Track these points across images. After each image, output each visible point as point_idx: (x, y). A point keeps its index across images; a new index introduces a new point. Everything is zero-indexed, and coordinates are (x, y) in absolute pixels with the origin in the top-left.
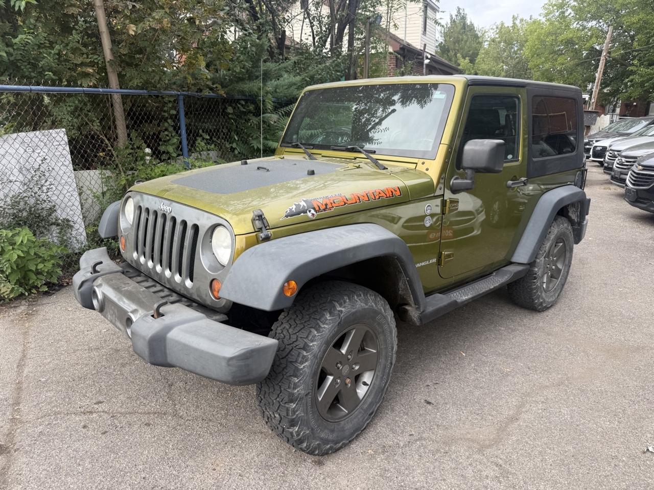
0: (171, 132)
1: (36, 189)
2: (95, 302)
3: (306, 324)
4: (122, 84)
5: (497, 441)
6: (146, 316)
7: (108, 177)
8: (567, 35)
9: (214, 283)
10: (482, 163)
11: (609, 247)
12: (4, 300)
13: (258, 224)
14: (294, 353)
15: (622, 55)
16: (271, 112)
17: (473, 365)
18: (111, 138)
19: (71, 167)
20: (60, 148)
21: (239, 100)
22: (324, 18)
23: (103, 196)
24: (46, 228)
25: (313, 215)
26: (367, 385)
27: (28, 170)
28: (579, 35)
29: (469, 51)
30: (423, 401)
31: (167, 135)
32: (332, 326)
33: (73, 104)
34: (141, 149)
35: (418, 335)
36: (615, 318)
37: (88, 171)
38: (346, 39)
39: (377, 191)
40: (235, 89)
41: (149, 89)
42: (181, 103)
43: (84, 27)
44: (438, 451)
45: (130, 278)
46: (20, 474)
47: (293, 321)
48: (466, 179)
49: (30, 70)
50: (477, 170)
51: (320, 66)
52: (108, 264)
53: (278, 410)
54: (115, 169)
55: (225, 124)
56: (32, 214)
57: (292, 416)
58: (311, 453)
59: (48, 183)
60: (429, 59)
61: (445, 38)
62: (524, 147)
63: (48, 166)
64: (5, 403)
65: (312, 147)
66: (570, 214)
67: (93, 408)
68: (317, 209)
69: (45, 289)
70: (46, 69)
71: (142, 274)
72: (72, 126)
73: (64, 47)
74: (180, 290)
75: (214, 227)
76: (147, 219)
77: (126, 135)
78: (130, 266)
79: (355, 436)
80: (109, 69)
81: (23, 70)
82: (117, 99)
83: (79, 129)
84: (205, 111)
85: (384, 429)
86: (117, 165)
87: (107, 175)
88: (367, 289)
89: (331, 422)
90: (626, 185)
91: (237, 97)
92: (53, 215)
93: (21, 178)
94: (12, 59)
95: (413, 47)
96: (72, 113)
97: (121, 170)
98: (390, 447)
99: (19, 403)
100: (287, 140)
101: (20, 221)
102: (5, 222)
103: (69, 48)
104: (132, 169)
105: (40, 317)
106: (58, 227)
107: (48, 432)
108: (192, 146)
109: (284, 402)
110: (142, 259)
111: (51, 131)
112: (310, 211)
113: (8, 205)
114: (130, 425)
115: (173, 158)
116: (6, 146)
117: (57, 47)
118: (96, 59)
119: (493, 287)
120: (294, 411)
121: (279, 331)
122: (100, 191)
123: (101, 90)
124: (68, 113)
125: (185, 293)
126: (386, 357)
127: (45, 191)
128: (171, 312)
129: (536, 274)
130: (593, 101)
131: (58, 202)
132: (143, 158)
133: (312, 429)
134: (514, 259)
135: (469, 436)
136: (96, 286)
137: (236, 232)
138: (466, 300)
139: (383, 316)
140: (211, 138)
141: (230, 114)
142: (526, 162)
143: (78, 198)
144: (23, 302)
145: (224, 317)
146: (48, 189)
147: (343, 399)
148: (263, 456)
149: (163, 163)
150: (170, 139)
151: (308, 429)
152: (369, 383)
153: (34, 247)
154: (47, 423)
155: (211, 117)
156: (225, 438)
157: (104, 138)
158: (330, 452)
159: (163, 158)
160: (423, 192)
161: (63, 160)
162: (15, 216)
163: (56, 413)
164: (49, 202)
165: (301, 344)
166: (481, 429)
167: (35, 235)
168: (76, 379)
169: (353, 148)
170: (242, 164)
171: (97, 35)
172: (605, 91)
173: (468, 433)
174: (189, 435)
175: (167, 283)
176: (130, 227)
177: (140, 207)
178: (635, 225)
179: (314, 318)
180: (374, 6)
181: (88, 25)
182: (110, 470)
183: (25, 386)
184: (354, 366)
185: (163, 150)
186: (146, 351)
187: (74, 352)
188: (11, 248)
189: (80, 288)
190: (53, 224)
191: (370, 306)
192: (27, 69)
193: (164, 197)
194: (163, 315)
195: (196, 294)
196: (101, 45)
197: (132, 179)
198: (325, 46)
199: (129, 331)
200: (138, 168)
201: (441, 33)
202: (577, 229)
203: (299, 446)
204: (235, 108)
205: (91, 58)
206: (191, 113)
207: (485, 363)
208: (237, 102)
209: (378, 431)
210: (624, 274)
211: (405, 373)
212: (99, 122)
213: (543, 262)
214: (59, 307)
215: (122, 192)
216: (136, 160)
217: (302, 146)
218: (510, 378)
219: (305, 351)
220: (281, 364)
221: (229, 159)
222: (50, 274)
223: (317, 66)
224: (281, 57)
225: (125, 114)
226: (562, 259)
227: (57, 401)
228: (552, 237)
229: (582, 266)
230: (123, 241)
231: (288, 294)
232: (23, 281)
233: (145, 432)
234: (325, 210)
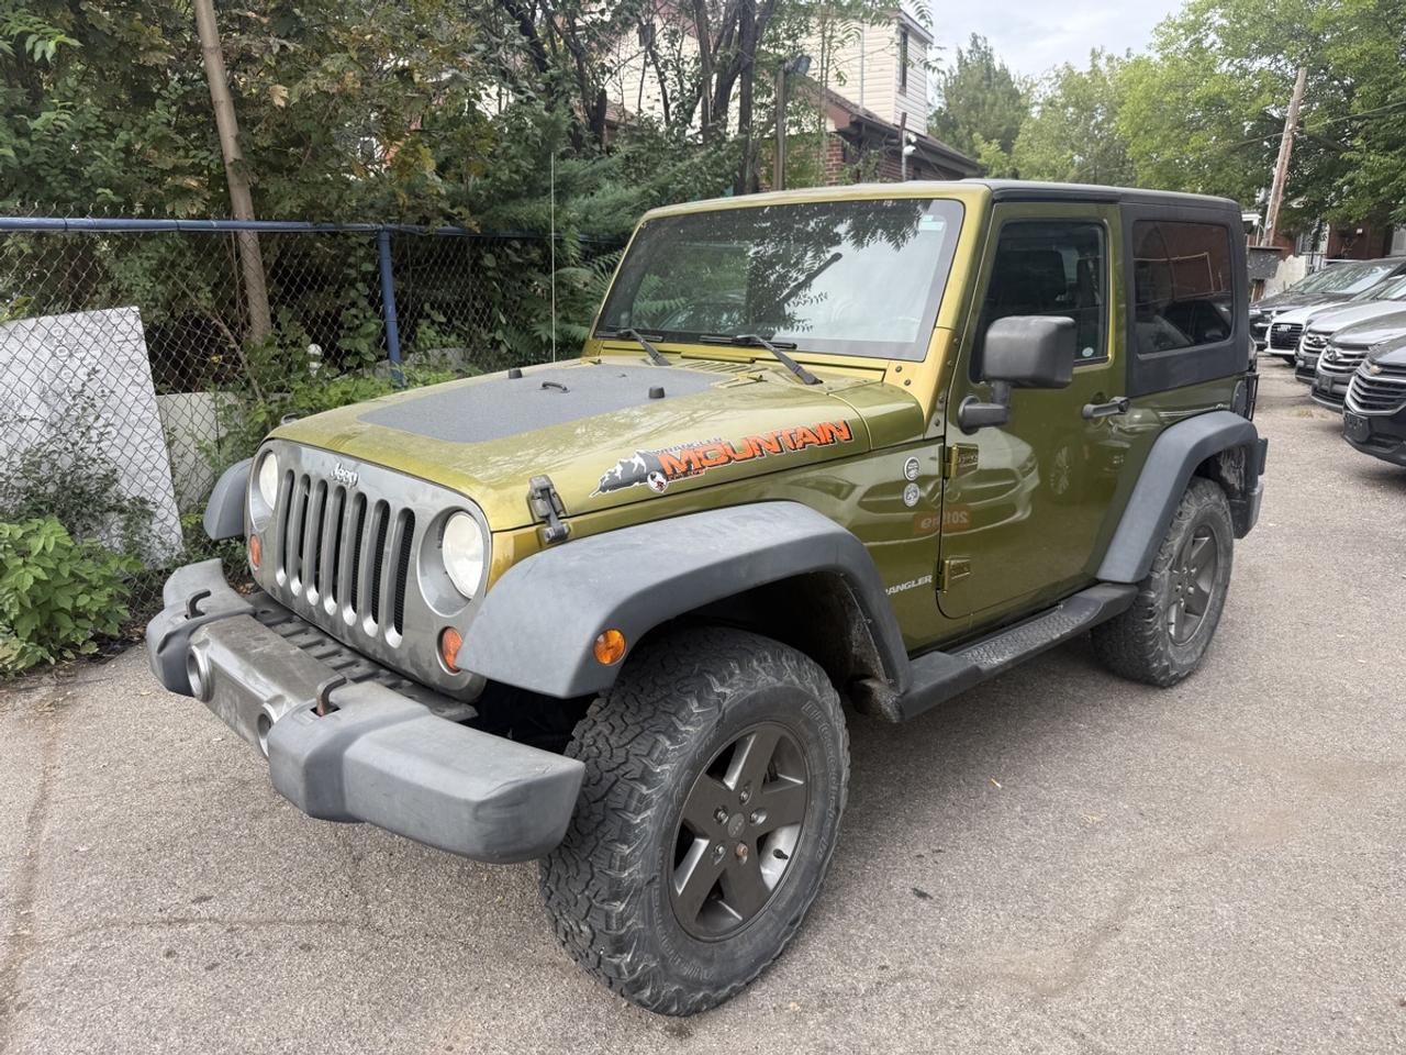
0: (364, 310)
1: (76, 435)
2: (194, 681)
3: (647, 726)
4: (260, 209)
5: (1074, 980)
6: (300, 710)
7: (229, 406)
8: (1208, 88)
9: (447, 636)
10: (1027, 368)
11: (1312, 543)
12: (5, 674)
13: (541, 507)
14: (621, 789)
15: (1329, 128)
16: (577, 264)
17: (1018, 809)
18: (236, 324)
19: (150, 387)
20: (128, 348)
21: (508, 239)
22: (688, 63)
23: (219, 447)
24: (96, 519)
25: (660, 484)
26: (786, 857)
27: (58, 395)
28: (1233, 88)
29: (1000, 126)
30: (908, 890)
31: (356, 317)
32: (704, 729)
33: (155, 255)
34: (300, 346)
36: (1329, 700)
37: (187, 395)
38: (734, 107)
39: (800, 431)
40: (500, 216)
41: (317, 219)
42: (385, 248)
43: (181, 92)
44: (943, 1003)
45: (269, 625)
47: (617, 717)
48: (993, 402)
49: (65, 184)
50: (1016, 383)
51: (679, 164)
52: (223, 597)
53: (586, 916)
54: (243, 389)
55: (479, 291)
56: (66, 489)
57: (618, 929)
58: (663, 1010)
59: (101, 422)
60: (913, 144)
61: (947, 99)
62: (1118, 330)
63: (102, 385)
65: (661, 338)
66: (1224, 473)
67: (189, 911)
68: (669, 472)
69: (94, 649)
70: (99, 181)
71: (295, 617)
72: (152, 300)
73: (137, 134)
74: (375, 651)
75: (447, 515)
76: (306, 498)
77: (268, 317)
78: (270, 599)
79: (759, 971)
80: (233, 180)
81: (50, 184)
82: (249, 241)
83: (168, 306)
84: (436, 262)
85: (824, 955)
86: (248, 382)
87: (227, 403)
88: (781, 645)
89: (705, 942)
90: (1347, 408)
91: (503, 232)
92: (112, 489)
93: (44, 412)
94: (26, 161)
95: (879, 119)
96: (154, 274)
97: (258, 392)
98: (837, 994)
99: (30, 902)
100: (608, 322)
101: (41, 503)
102: (9, 506)
103: (147, 137)
104: (280, 389)
105: (81, 712)
106: (121, 516)
107: (90, 966)
108: (409, 338)
109: (599, 898)
110: (295, 586)
111: (108, 311)
112: (653, 477)
113: (16, 471)
114: (268, 948)
115: (369, 364)
116: (13, 345)
117: (123, 135)
118: (206, 158)
119: (1058, 635)
120: (622, 920)
121: (588, 740)
122: (212, 436)
123: (214, 223)
124: (144, 274)
125: (385, 658)
126: (826, 795)
127: (95, 439)
128: (354, 701)
129: (1152, 605)
130: (1268, 226)
131: (123, 461)
132: (303, 366)
133: (664, 959)
134: (1104, 574)
135: (1011, 969)
136: (197, 645)
137: (494, 524)
138: (1001, 666)
139: (817, 702)
140: (449, 321)
141: (489, 269)
142: (1123, 363)
143: (165, 454)
144: (46, 679)
145: (468, 711)
146: (102, 434)
147: (731, 890)
148: (558, 1018)
149: (346, 376)
150: (361, 324)
151: (655, 958)
152: (788, 852)
153: (70, 560)
154: (88, 945)
155: (449, 276)
156: (475, 977)
157: (222, 325)
158: (705, 1007)
159: (346, 364)
160: (901, 431)
161: (133, 372)
162: (30, 493)
163: (109, 924)
164: (104, 462)
165: (635, 768)
166: (1037, 953)
167: (72, 533)
168: (154, 846)
169: (748, 340)
170: (510, 378)
171: (208, 109)
172: (1295, 204)
173: (1010, 962)
174: (395, 971)
175: (346, 636)
176: (269, 514)
177: (291, 472)
178: (1368, 493)
179: (665, 712)
180: (793, 37)
181: (188, 88)
183: (42, 863)
184: (754, 816)
185: (348, 348)
186: (299, 788)
187: (152, 786)
188: (20, 561)
189: (161, 648)
190: (111, 509)
191: (786, 682)
192: (60, 183)
193: (341, 451)
194: (337, 709)
195: (408, 661)
196: (216, 129)
197: (277, 411)
198: (690, 122)
199: (264, 743)
200: (293, 386)
201: (939, 87)
202: (1240, 504)
203: (636, 996)
204: (499, 257)
205: (194, 157)
206: (406, 268)
207: (1044, 804)
208: (505, 244)
209: (810, 959)
210: (1348, 602)
211: (869, 829)
212: (211, 292)
213: (1166, 579)
214: (122, 690)
215: (256, 438)
216: (290, 370)
217: (639, 336)
218: (1100, 836)
219: (645, 784)
220: (591, 813)
221: (489, 364)
222: (103, 616)
223: (674, 165)
224: (597, 147)
225: (266, 273)
226: (1210, 572)
227: (111, 896)
228: (1186, 523)
229: (1253, 585)
230: (256, 546)
231: (606, 660)
232: (45, 633)
233: (300, 965)
234: (685, 474)
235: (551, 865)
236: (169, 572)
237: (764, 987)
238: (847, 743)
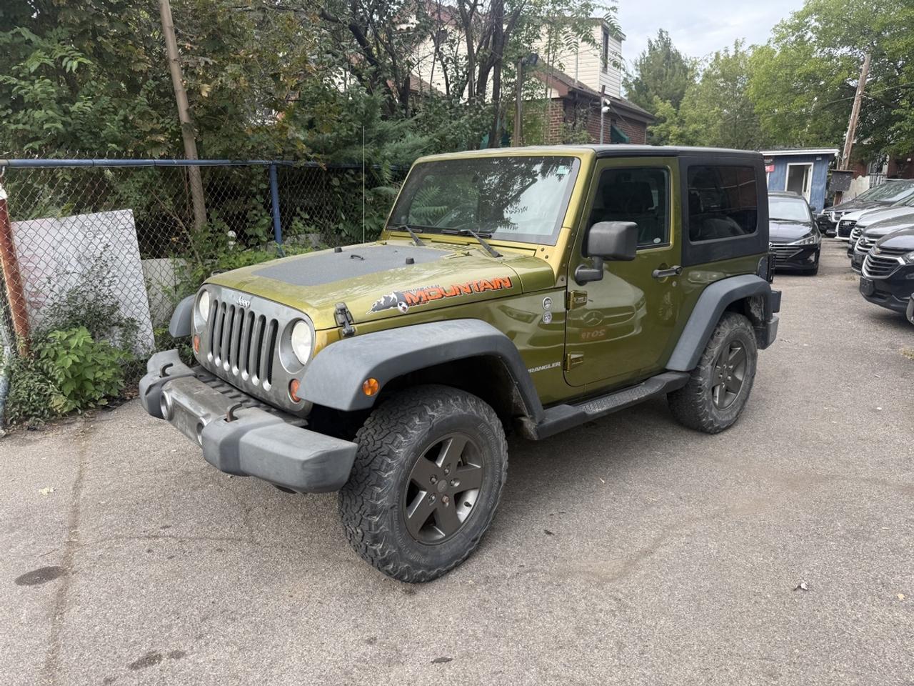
0: (261, 211)
1: (97, 282)
2: (164, 409)
3: (392, 430)
4: (201, 153)
5: (623, 575)
6: (219, 420)
7: (182, 267)
8: (808, 67)
9: (293, 383)
11: (827, 356)
12: (56, 416)
13: (341, 318)
14: (378, 460)
15: (886, 93)
16: (389, 184)
17: (612, 493)
18: (186, 219)
19: (138, 255)
20: (126, 232)
21: (347, 169)
22: (461, 59)
23: (176, 290)
24: (106, 330)
25: (404, 308)
26: (470, 506)
27: (88, 259)
28: (822, 67)
30: (542, 531)
31: (256, 215)
32: (422, 432)
33: (142, 179)
34: (223, 232)
35: (551, 460)
36: (808, 442)
37: (158, 260)
38: (490, 85)
39: (483, 282)
40: (341, 156)
41: (232, 158)
42: (274, 176)
43: (153, 85)
44: (550, 583)
45: (204, 382)
46: (79, 596)
47: (378, 426)
48: (593, 268)
49: (91, 141)
50: (605, 258)
51: (453, 122)
52: (179, 367)
53: (360, 524)
54: (190, 257)
55: (329, 200)
56: (91, 312)
57: (375, 531)
58: (399, 578)
59: (111, 274)
60: (609, 106)
61: (641, 72)
62: (676, 228)
63: (112, 254)
64: (61, 526)
65: (421, 230)
66: (753, 311)
67: (159, 532)
68: (409, 302)
69: (105, 402)
70: (110, 139)
71: (218, 379)
72: (140, 205)
73: (131, 111)
74: (258, 393)
75: (294, 322)
76: (224, 315)
77: (205, 215)
78: (204, 369)
79: (453, 564)
80: (185, 135)
81: (82, 141)
82: (194, 171)
83: (148, 209)
84: (304, 183)
85: (491, 560)
86: (193, 253)
87: (181, 264)
88: (467, 393)
89: (423, 544)
90: (862, 274)
91: (343, 164)
92: (116, 313)
93: (80, 269)
94: (70, 129)
95: (590, 89)
96: (141, 190)
97: (199, 259)
98: (495, 578)
99: (76, 527)
100: (394, 222)
101: (77, 320)
102: (60, 322)
103: (135, 112)
104: (211, 257)
105: (99, 436)
106: (121, 329)
107: (109, 555)
108: (287, 228)
109: (366, 514)
110: (217, 361)
111: (115, 212)
112: (400, 305)
113: (65, 301)
114: (200, 550)
115: (263, 243)
116: (63, 231)
117: (122, 112)
118: (169, 123)
119: (636, 398)
120: (377, 526)
121: (363, 437)
122: (172, 284)
123: (175, 161)
124: (135, 191)
125: (263, 397)
126: (493, 474)
127: (107, 284)
128: (245, 416)
129: (701, 385)
130: (845, 157)
131: (122, 297)
132: (225, 244)
133: (399, 549)
134: (670, 366)
135: (590, 569)
136: (166, 391)
137: (317, 326)
138: (599, 413)
139: (487, 425)
140: (312, 217)
141: (335, 187)
143: (145, 293)
144: (79, 418)
145: (305, 422)
146: (111, 281)
147: (441, 519)
148: (348, 585)
149: (250, 250)
150: (259, 220)
151: (394, 548)
152: (472, 503)
153: (92, 352)
154: (107, 546)
155: (312, 191)
156: (306, 566)
157: (178, 219)
158: (423, 580)
159: (250, 243)
160: (541, 284)
161: (128, 246)
162: (71, 314)
163: (117, 537)
164: (112, 297)
165: (385, 450)
166: (606, 563)
167: (93, 337)
168: (140, 502)
169: (466, 232)
170: (335, 252)
171: (172, 95)
172: (865, 142)
173: (590, 566)
174: (265, 562)
175: (244, 386)
176: (204, 324)
177: (216, 301)
178: (872, 327)
179: (401, 423)
180: (529, 42)
181: (157, 83)
182: (176, 594)
183: (82, 509)
184: (453, 482)
185: (251, 234)
186: (216, 455)
187: (138, 473)
188: (65, 352)
189: (148, 392)
190: (115, 324)
191: (469, 413)
192: (88, 140)
193: (242, 290)
194: (237, 419)
195: (274, 397)
196: (176, 104)
197: (209, 270)
198: (462, 96)
199: (200, 438)
200: (219, 255)
201: (636, 65)
202: (762, 329)
203: (385, 568)
204: (342, 179)
205: (163, 123)
206: (286, 186)
207: (626, 491)
208: (345, 172)
209: (483, 561)
210: (837, 389)
211: (527, 501)
212: (172, 200)
213: (709, 370)
214: (121, 425)
215: (197, 285)
216: (217, 246)
217: (409, 229)
218: (654, 509)
219: (390, 458)
220: (363, 472)
221: (335, 243)
222: (110, 384)
223: (451, 123)
224: (404, 112)
225: (204, 190)
226: (743, 368)
227: (118, 525)
228: (722, 339)
229: (783, 379)
230: (197, 341)
231: (369, 393)
232: (79, 393)
233: (216, 558)
234: (418, 303)
235: (343, 499)
236: (147, 361)
237: (457, 573)
238: (506, 448)
